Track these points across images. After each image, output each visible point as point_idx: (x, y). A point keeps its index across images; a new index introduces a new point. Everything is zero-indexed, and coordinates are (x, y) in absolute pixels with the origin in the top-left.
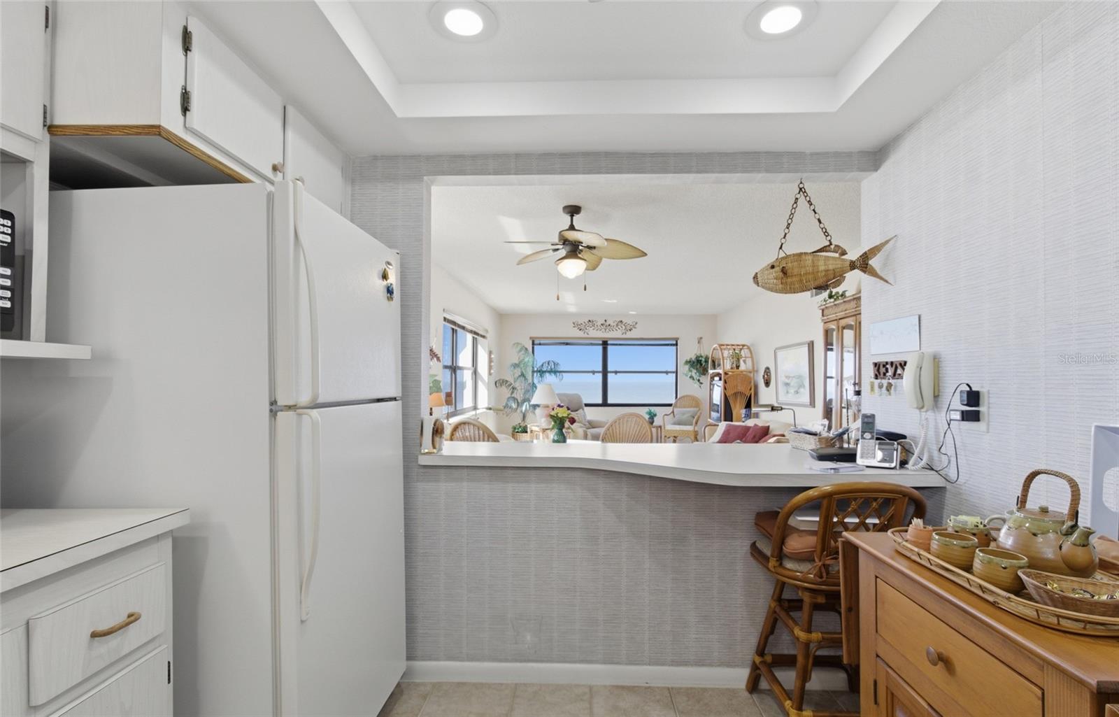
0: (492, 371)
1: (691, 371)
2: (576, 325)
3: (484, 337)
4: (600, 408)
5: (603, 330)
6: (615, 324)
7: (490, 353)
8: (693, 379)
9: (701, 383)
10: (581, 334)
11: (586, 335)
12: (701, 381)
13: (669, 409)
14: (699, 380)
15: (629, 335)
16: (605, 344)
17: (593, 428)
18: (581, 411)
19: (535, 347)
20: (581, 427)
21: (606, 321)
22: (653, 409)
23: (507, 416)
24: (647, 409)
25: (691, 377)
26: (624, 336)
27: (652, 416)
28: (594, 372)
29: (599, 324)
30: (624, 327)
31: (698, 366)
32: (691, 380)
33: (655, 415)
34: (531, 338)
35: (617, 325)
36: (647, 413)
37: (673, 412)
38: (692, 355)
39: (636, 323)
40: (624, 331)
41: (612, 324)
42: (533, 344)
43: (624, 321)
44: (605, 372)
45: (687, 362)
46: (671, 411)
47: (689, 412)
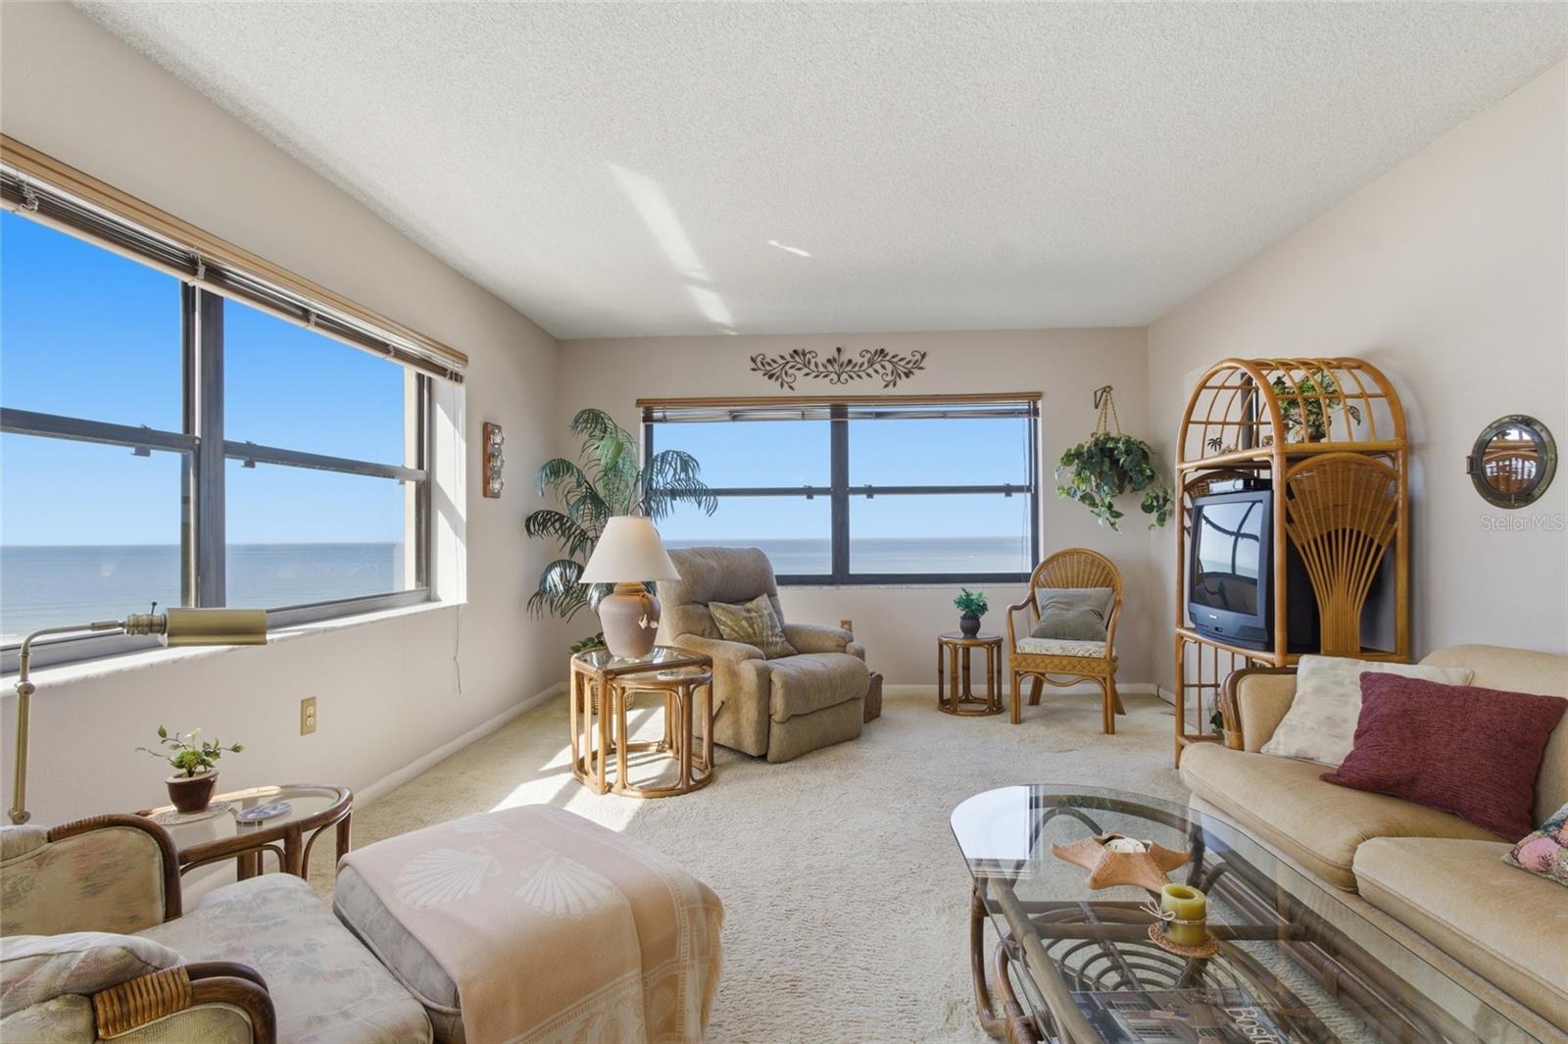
0: (496, 486)
1: (1087, 481)
2: (762, 365)
3: (456, 378)
4: (826, 588)
5: (834, 377)
6: (866, 360)
7: (488, 430)
8: (1094, 504)
9: (1118, 515)
10: (772, 389)
11: (786, 392)
12: (1116, 508)
13: (1022, 591)
14: (1110, 506)
15: (905, 387)
16: (839, 413)
17: (800, 652)
18: (763, 601)
19: (656, 426)
20: (751, 657)
21: (839, 350)
22: (975, 590)
23: (563, 615)
24: (956, 591)
25: (1087, 498)
26: (891, 391)
27: (973, 613)
28: (809, 492)
29: (822, 359)
30: (889, 367)
31: (1106, 468)
32: (1086, 508)
33: (983, 608)
34: (639, 403)
35: (871, 363)
36: (959, 603)
37: (1033, 599)
38: (1083, 437)
39: (924, 356)
40: (889, 378)
41: (857, 359)
42: (648, 418)
43: (891, 351)
44: (840, 492)
45: (1069, 458)
46: (1029, 593)
47: (1084, 599)
